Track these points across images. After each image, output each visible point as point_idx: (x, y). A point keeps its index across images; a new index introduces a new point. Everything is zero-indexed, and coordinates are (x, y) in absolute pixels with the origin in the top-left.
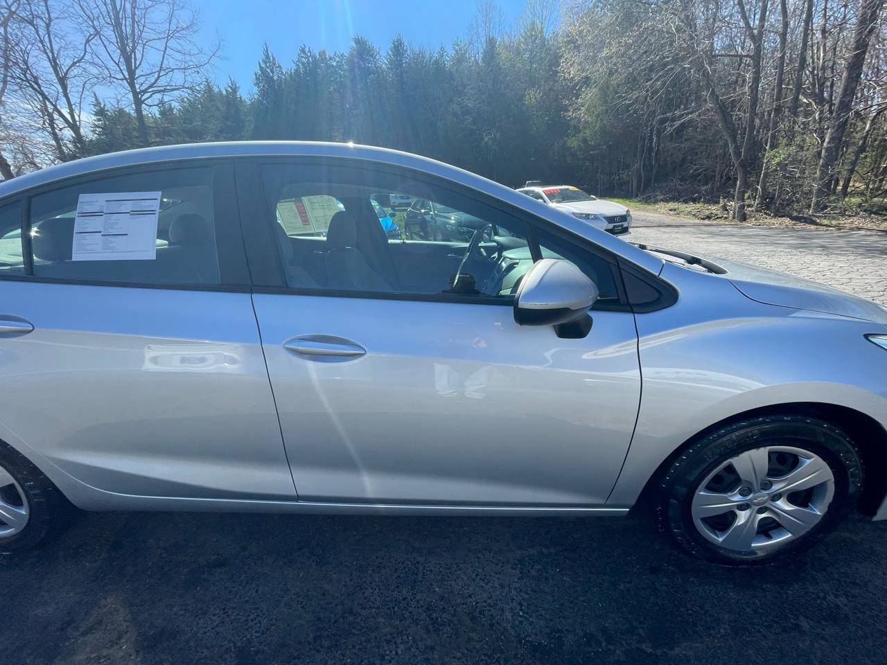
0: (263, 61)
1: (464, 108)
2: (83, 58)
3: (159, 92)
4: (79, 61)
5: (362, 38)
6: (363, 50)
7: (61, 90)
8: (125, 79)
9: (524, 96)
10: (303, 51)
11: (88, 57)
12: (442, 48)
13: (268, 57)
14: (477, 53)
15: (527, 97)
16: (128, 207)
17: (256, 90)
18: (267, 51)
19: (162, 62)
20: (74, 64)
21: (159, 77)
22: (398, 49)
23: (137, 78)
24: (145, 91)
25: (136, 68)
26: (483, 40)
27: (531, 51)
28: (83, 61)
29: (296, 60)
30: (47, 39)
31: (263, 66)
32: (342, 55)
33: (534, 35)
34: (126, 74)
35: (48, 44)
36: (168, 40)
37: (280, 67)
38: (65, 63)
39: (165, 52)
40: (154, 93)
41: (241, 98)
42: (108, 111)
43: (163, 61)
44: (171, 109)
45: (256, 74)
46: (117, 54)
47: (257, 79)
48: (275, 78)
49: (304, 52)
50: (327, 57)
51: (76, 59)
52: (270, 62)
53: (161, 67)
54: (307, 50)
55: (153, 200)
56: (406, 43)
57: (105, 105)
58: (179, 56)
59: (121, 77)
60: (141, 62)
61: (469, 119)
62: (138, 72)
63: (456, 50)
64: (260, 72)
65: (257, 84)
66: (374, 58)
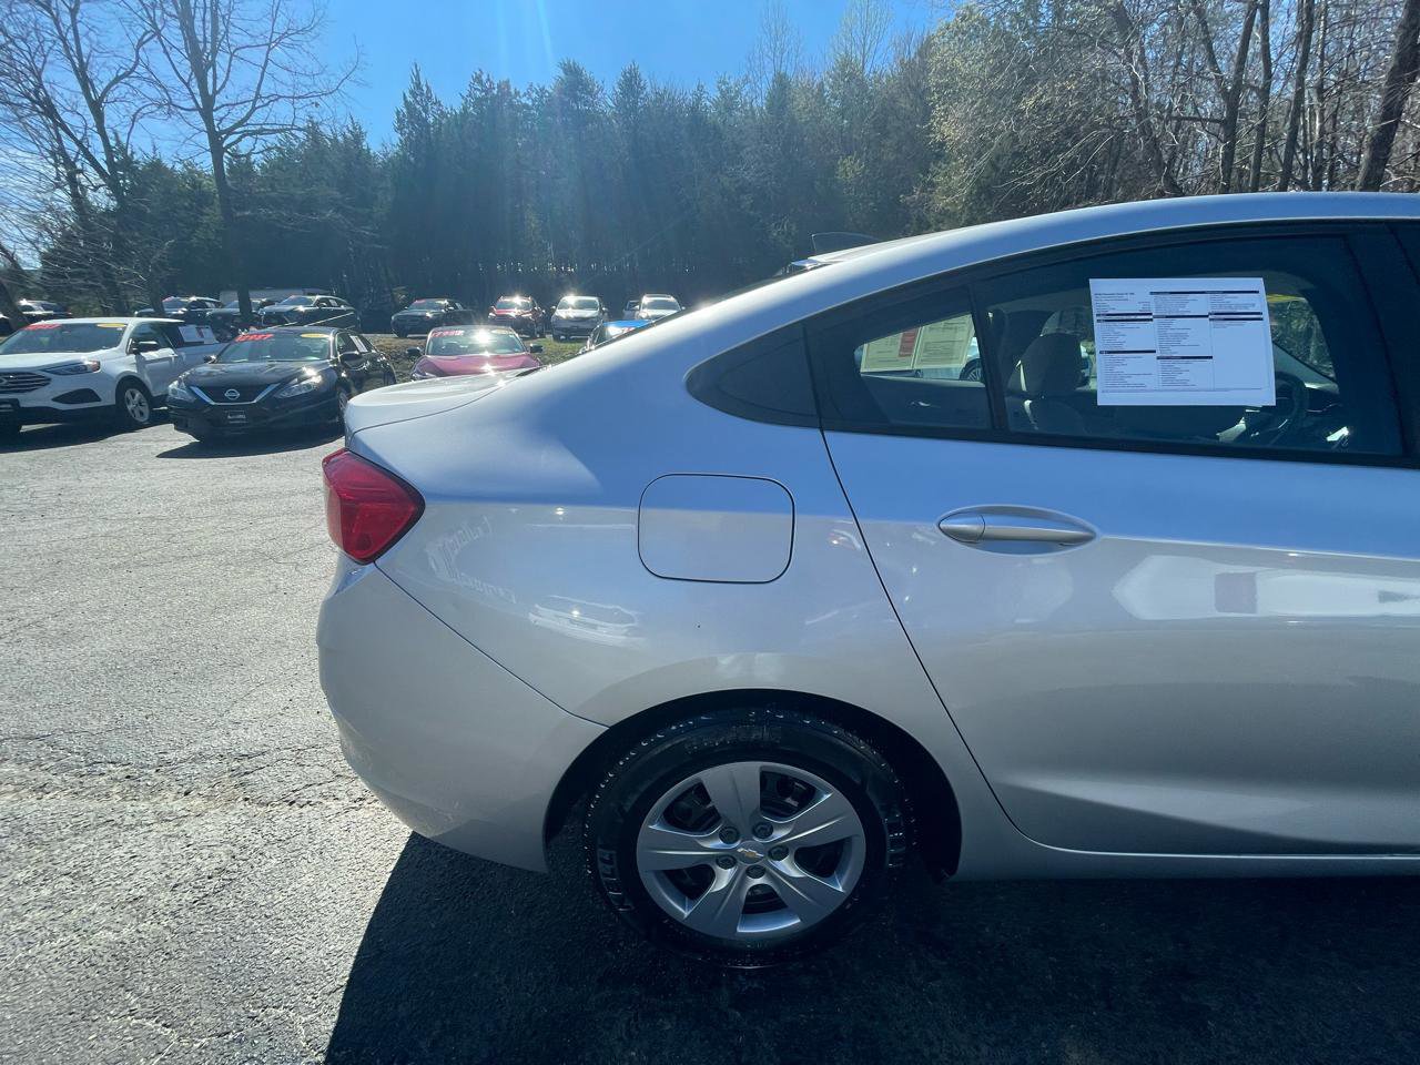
0: (412, 92)
1: (740, 183)
2: (132, 70)
3: (252, 133)
4: (126, 75)
5: (574, 64)
6: (575, 82)
7: (92, 122)
8: (198, 108)
9: (834, 167)
10: (478, 79)
11: (140, 69)
12: (700, 88)
13: (418, 85)
14: (757, 98)
15: (841, 169)
16: (1201, 305)
17: (396, 138)
18: (417, 77)
19: (259, 86)
20: (118, 79)
21: (254, 109)
22: (631, 83)
23: (217, 109)
24: (230, 132)
25: (216, 92)
26: (771, 76)
27: (844, 98)
28: (134, 74)
29: (465, 93)
30: (70, 36)
31: (410, 99)
32: (542, 89)
33: (848, 74)
34: (199, 100)
35: (73, 43)
36: (270, 49)
37: (438, 103)
38: (101, 77)
39: (264, 69)
40: (245, 135)
41: (369, 149)
42: (137, 162)
43: (261, 82)
44: (249, 164)
45: (398, 113)
46: (185, 68)
47: (399, 120)
48: (431, 120)
49: (480, 82)
50: (512, 91)
51: (122, 72)
52: (422, 94)
53: (257, 93)
54: (484, 78)
55: (1250, 291)
56: (643, 76)
57: (133, 153)
58: (285, 76)
59: (191, 104)
60: (225, 83)
61: (747, 200)
62: (220, 99)
63: (722, 91)
64: (405, 110)
65: (400, 129)
66: (595, 97)
